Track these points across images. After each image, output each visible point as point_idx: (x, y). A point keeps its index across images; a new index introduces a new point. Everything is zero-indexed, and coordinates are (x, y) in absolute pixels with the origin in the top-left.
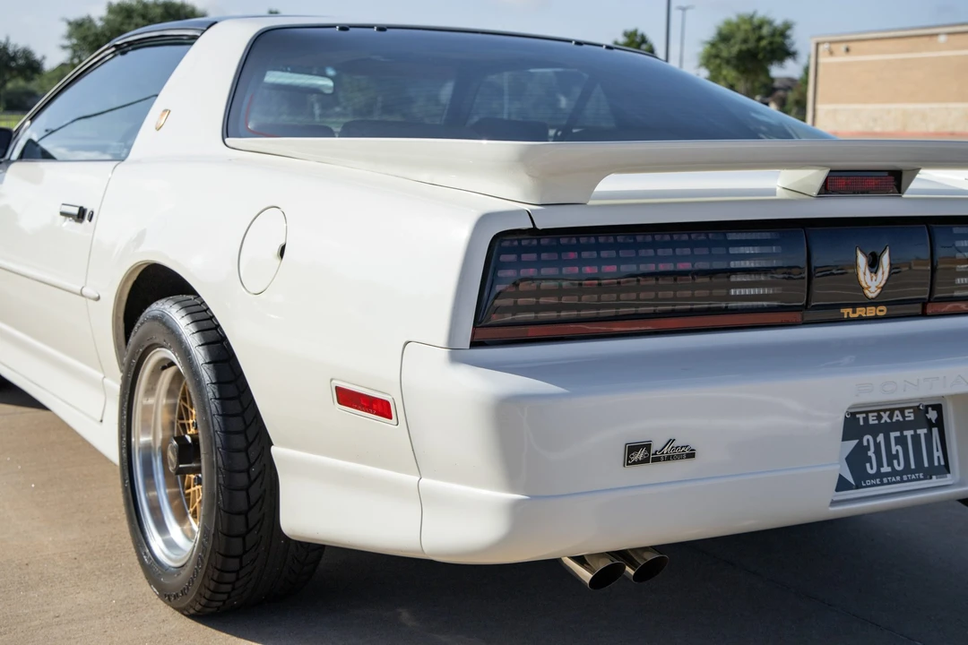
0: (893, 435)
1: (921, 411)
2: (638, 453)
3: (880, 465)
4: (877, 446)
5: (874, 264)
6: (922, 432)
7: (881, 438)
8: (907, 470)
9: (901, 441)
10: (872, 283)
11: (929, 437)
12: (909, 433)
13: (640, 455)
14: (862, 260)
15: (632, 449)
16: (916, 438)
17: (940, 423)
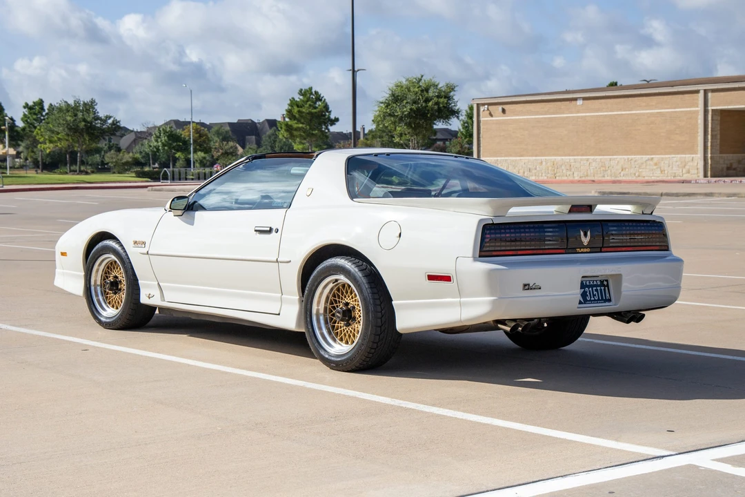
0: (594, 288)
1: (602, 282)
2: (526, 287)
3: (591, 297)
4: (590, 291)
5: (586, 235)
6: (603, 288)
7: (590, 289)
8: (599, 300)
9: (597, 290)
10: (585, 241)
11: (605, 289)
12: (599, 288)
13: (527, 287)
14: (582, 233)
15: (525, 285)
16: (601, 290)
17: (608, 286)
